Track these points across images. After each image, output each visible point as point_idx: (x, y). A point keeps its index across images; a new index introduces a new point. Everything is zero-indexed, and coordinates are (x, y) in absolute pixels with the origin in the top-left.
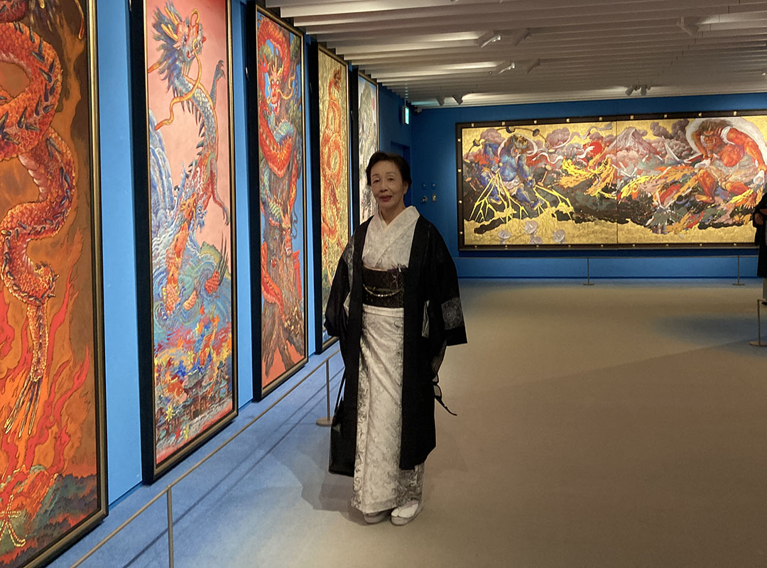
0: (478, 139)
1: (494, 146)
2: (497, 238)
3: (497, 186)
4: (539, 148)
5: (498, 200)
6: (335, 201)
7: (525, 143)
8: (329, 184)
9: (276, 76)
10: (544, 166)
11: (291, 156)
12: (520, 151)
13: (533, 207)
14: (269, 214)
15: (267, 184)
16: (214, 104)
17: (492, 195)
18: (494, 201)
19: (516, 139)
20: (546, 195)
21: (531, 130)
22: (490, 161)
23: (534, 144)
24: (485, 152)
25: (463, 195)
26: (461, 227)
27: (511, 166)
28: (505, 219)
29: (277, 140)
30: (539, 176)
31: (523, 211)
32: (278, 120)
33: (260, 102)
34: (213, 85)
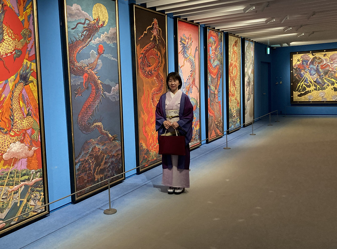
0: (300, 59)
1: (307, 61)
2: (307, 99)
3: (308, 77)
4: (326, 61)
5: (308, 83)
6: (234, 85)
7: (320, 60)
8: (232, 79)
9: (213, 47)
10: (328, 69)
11: (218, 71)
12: (318, 63)
13: (323, 86)
14: (210, 90)
15: (210, 80)
16: (195, 59)
17: (305, 81)
18: (306, 84)
19: (316, 58)
20: (329, 81)
21: (323, 54)
22: (305, 67)
23: (324, 60)
24: (303, 64)
25: (293, 81)
26: (292, 94)
27: (314, 69)
28: (311, 91)
29: (214, 67)
30: (326, 73)
31: (319, 87)
32: (214, 61)
33: (208, 56)
34: (195, 54)
